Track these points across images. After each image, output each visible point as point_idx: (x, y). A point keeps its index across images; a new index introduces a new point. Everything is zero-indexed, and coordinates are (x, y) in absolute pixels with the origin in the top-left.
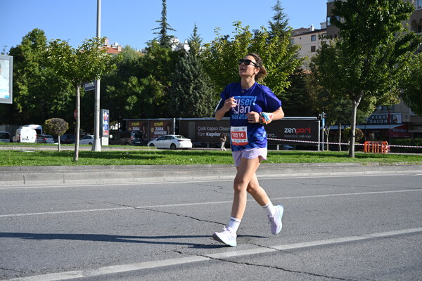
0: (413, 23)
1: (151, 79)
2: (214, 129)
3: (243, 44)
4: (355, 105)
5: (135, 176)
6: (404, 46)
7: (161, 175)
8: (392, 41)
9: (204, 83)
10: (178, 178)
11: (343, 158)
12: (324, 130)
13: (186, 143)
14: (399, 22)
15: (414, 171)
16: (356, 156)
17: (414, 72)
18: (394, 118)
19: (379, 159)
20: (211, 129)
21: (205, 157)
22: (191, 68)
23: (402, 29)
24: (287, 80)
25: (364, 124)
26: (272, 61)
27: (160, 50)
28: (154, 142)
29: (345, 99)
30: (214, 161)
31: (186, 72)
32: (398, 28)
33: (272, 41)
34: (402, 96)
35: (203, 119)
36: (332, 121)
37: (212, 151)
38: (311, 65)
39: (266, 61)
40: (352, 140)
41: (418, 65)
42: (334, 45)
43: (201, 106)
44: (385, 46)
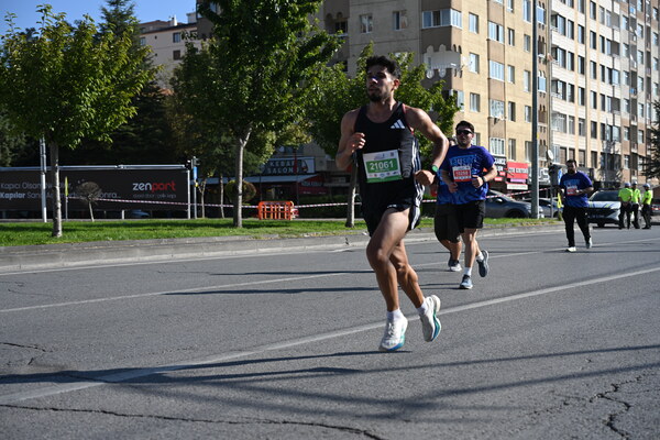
0: (328, 18)
2: (14, 186)
3: (55, 44)
4: (240, 145)
6: (312, 54)
8: (294, 45)
11: (225, 229)
12: (197, 184)
14: (303, 15)
15: (331, 246)
16: (244, 226)
17: (327, 94)
18: (303, 165)
19: (278, 229)
20: (9, 187)
23: (308, 26)
24: (130, 105)
25: (258, 175)
26: (105, 73)
29: (227, 136)
30: (9, 240)
32: (302, 25)
33: (103, 40)
34: (310, 131)
36: (209, 171)
37: (7, 225)
38: (172, 81)
39: (93, 73)
40: (237, 200)
41: (333, 83)
42: (207, 49)
44: (284, 53)
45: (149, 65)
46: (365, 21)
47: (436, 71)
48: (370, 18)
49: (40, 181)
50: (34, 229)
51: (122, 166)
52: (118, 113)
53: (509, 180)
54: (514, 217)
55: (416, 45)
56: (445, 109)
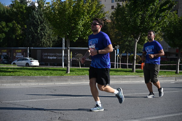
1: (14, 23)
2: (53, 54)
3: (70, 3)
4: (136, 41)
5: (3, 83)
6: (165, 7)
7: (19, 82)
8: (158, 4)
9: (47, 26)
10: (29, 84)
11: (129, 73)
12: (118, 55)
13: (36, 63)
15: (169, 81)
16: (136, 72)
17: (170, 23)
20: (51, 54)
21: (46, 72)
22: (39, 17)
26: (87, 14)
27: (20, 5)
28: (16, 62)
29: (130, 38)
30: (51, 74)
31: (36, 19)
33: (86, 2)
34: (163, 36)
35: (46, 48)
36: (123, 51)
38: (111, 17)
39: (83, 14)
40: (134, 62)
41: (173, 19)
42: (125, 5)
43: (45, 41)
44: (154, 7)
45: (102, 11)
49: (62, 53)
50: (60, 70)
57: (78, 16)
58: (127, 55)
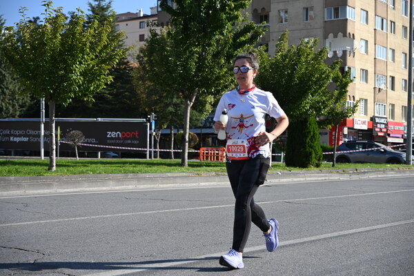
0: (255, 12)
2: (21, 132)
4: (188, 105)
6: (243, 39)
8: (230, 32)
11: (175, 168)
12: (154, 134)
14: (237, 10)
16: (189, 165)
19: (215, 168)
20: (17, 132)
21: (6, 168)
23: (241, 18)
24: (108, 75)
29: (177, 98)
30: (18, 172)
32: (236, 17)
35: (7, 120)
36: (163, 124)
37: (16, 160)
38: (138, 57)
39: (82, 51)
40: (185, 146)
42: (165, 34)
43: (3, 104)
44: (222, 38)
45: (121, 45)
46: (282, 14)
47: (335, 52)
48: (286, 12)
49: (40, 129)
50: (35, 164)
51: (100, 119)
52: (99, 80)
53: (389, 135)
54: (393, 163)
55: (320, 32)
56: (342, 81)
57: (73, 56)
58: (171, 133)
